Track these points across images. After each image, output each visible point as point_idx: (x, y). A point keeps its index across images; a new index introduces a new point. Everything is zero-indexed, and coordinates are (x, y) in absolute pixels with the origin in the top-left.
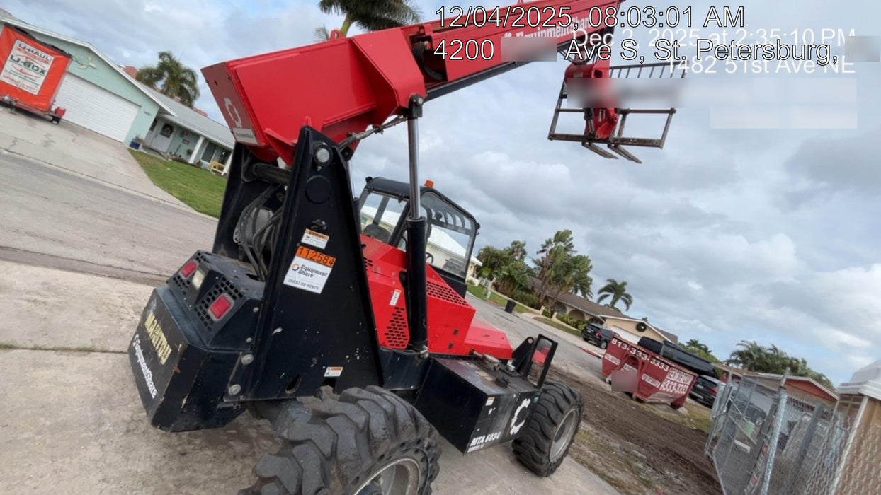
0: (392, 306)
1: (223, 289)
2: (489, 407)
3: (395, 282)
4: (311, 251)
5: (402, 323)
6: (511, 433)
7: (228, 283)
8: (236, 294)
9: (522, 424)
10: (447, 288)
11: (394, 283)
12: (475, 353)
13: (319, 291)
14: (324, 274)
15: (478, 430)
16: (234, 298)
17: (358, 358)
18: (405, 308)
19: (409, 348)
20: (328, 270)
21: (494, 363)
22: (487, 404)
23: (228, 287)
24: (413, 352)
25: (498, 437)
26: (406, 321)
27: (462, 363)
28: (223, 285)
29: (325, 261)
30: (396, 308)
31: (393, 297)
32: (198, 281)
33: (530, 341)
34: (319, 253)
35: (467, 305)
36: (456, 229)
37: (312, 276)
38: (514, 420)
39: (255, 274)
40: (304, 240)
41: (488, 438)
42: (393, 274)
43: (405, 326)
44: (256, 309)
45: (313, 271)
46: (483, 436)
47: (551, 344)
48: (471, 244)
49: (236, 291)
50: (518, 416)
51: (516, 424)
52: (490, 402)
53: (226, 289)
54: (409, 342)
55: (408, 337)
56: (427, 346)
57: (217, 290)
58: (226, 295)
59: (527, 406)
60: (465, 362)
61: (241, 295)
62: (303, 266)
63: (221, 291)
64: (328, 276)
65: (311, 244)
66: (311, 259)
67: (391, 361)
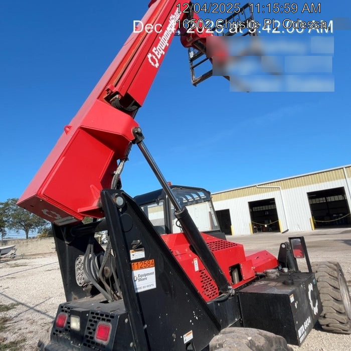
0: (197, 272)
1: (96, 320)
2: (294, 302)
3: (191, 254)
4: (139, 263)
5: (208, 279)
6: (315, 314)
7: (97, 314)
8: (109, 317)
9: (317, 304)
10: (219, 241)
11: (190, 256)
12: (258, 273)
13: (155, 286)
14: (152, 274)
15: (297, 322)
16: (109, 321)
17: (197, 318)
18: (204, 268)
19: (220, 293)
20: (153, 270)
21: (274, 272)
22: (292, 301)
23: (99, 316)
24: (225, 295)
25: (310, 322)
26: (209, 276)
27: (256, 284)
28: (94, 317)
29: (149, 265)
30: (200, 271)
31: (195, 265)
32: (75, 324)
33: (283, 246)
34: (143, 262)
35: (236, 245)
36: (197, 202)
37: (146, 279)
38: (311, 304)
39: (105, 300)
40: (132, 258)
41: (305, 325)
42: (186, 250)
43: (211, 280)
44: (126, 321)
45: (145, 275)
46: (301, 326)
47: (299, 240)
48: (211, 206)
49: (107, 316)
50: (312, 300)
51: (314, 306)
52: (292, 299)
53: (99, 318)
54: (219, 290)
55: (216, 287)
56: (230, 286)
57: (93, 323)
58: (101, 323)
59: (312, 289)
60: (257, 283)
61: (112, 317)
62: (139, 275)
63: (96, 322)
64: (154, 273)
65: (137, 258)
66: (141, 268)
67: (216, 309)
